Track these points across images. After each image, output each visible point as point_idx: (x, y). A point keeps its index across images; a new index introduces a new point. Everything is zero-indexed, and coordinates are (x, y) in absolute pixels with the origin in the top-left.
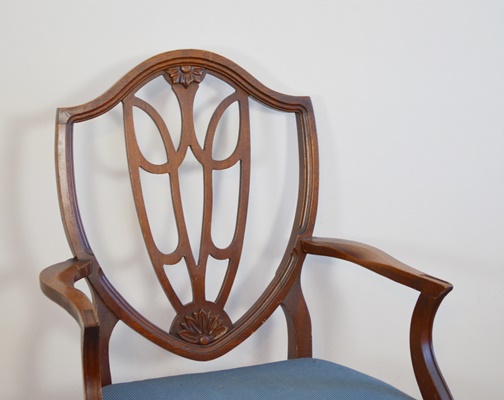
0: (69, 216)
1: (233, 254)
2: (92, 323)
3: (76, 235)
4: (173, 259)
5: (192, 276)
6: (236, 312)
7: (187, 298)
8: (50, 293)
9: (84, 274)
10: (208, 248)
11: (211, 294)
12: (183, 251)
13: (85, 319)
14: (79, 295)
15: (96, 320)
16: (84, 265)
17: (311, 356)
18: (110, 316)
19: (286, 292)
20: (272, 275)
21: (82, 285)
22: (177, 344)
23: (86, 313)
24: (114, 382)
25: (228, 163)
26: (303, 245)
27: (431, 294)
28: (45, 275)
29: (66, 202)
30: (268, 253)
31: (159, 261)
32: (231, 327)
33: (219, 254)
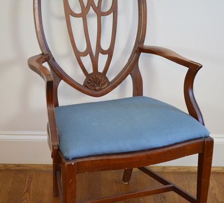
0: (40, 36)
1: (110, 53)
2: (50, 80)
3: (43, 43)
4: (85, 54)
5: (92, 62)
6: (111, 77)
7: (90, 71)
8: (32, 67)
9: (47, 60)
10: (99, 50)
11: (101, 69)
12: (89, 51)
13: (47, 78)
14: (45, 68)
15: (51, 78)
16: (46, 56)
17: (142, 95)
18: (58, 78)
19: (132, 69)
20: (126, 62)
21: (46, 65)
22: (86, 90)
23: (48, 75)
24: (60, 105)
25: (108, 13)
26: (140, 49)
27: (193, 69)
28: (30, 60)
29: (38, 29)
30: (124, 52)
31: (78, 55)
32: (109, 83)
33: (104, 52)
